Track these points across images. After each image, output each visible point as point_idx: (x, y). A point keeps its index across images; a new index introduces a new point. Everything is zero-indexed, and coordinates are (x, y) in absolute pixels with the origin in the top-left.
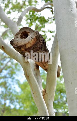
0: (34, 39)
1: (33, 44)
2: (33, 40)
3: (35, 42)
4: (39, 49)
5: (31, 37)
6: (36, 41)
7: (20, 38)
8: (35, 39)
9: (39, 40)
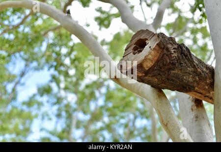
0: (154, 49)
1: (156, 59)
2: (152, 52)
3: (158, 55)
4: (171, 66)
5: (150, 47)
6: (160, 52)
7: (132, 54)
8: (157, 48)
9: (168, 49)
